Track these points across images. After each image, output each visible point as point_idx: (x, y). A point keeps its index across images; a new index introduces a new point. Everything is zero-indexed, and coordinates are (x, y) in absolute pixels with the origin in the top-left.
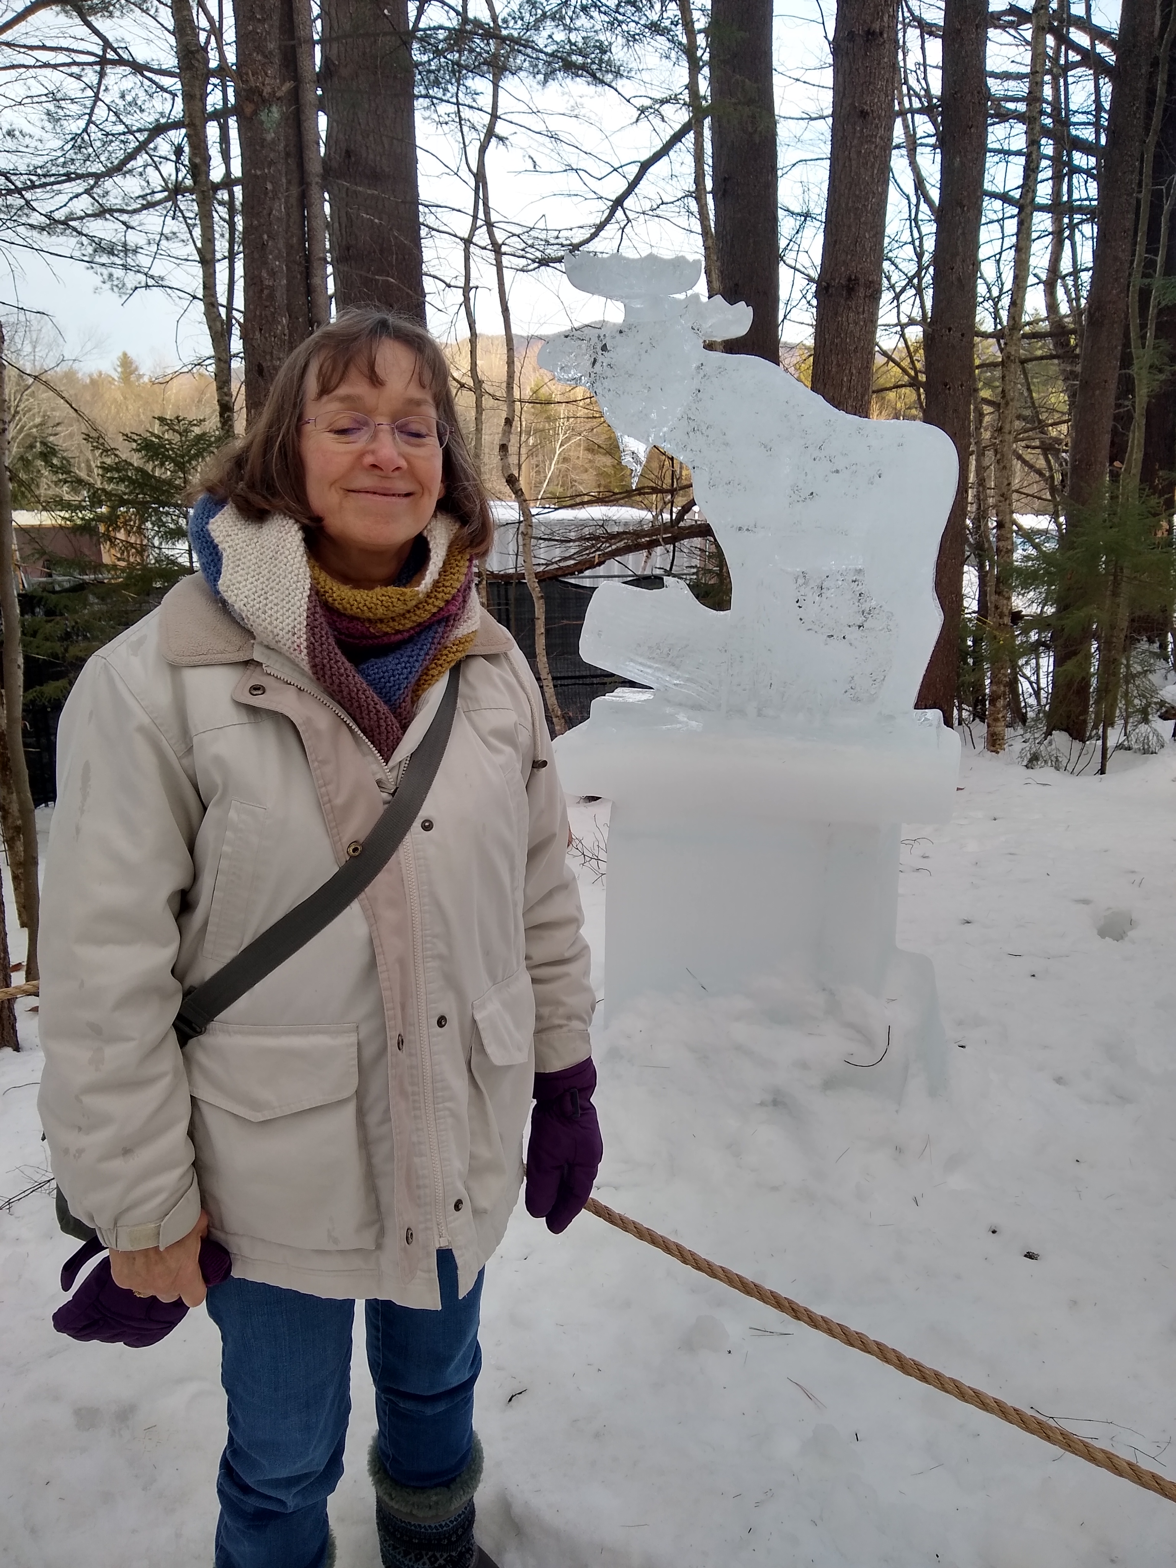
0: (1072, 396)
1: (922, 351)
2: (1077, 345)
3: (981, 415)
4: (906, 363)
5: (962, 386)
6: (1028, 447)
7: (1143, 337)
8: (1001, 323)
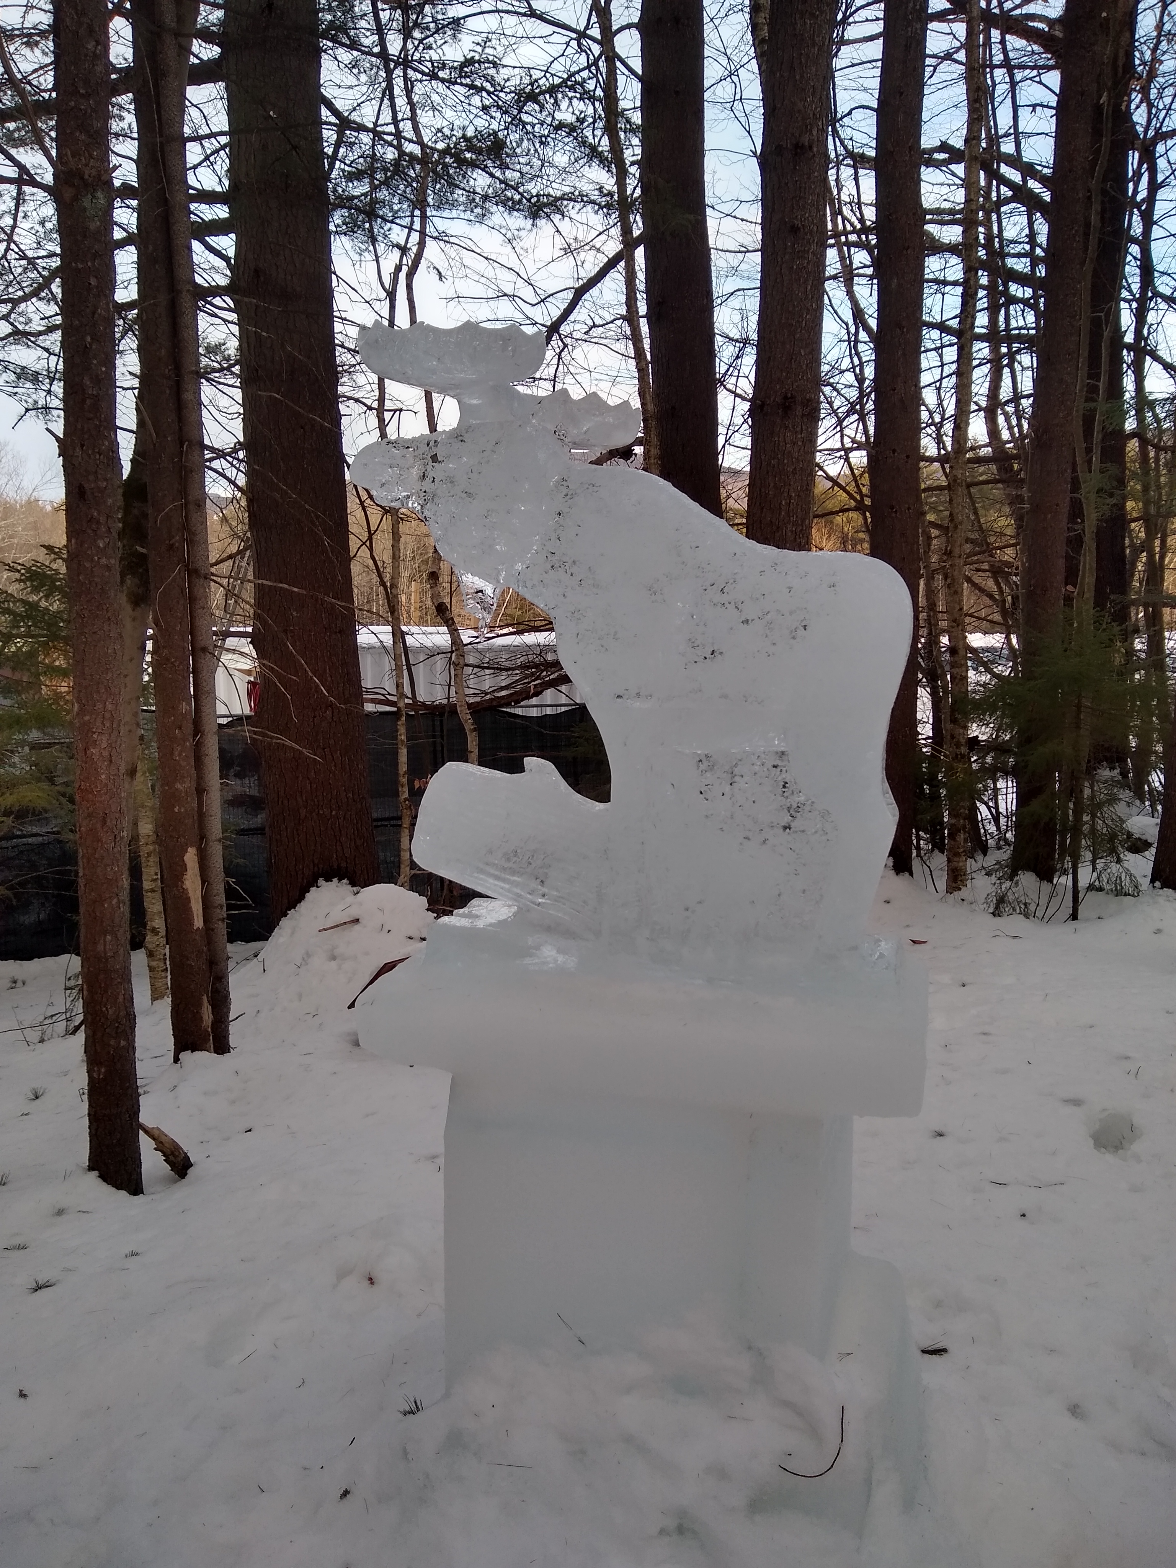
0: (1019, 519)
1: (867, 475)
2: (1021, 470)
3: (929, 538)
4: (851, 488)
5: (909, 509)
6: (978, 570)
7: (1090, 462)
8: (944, 448)
